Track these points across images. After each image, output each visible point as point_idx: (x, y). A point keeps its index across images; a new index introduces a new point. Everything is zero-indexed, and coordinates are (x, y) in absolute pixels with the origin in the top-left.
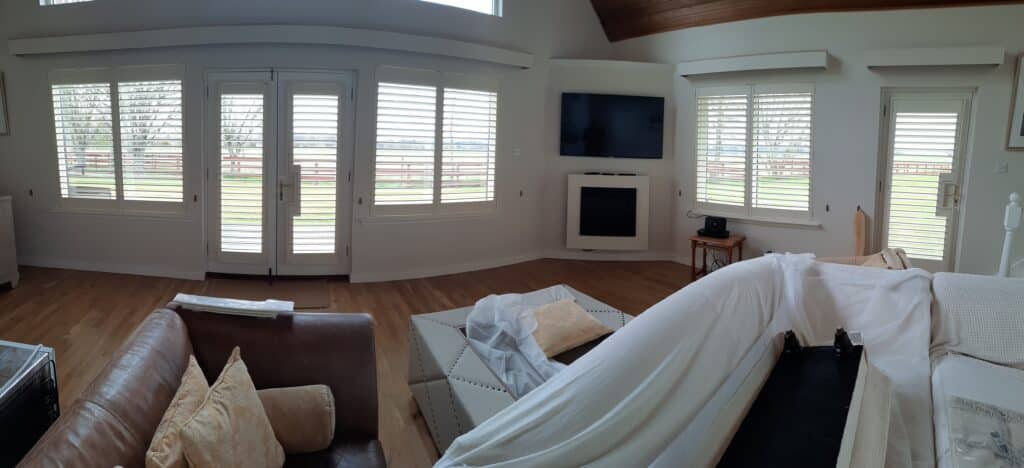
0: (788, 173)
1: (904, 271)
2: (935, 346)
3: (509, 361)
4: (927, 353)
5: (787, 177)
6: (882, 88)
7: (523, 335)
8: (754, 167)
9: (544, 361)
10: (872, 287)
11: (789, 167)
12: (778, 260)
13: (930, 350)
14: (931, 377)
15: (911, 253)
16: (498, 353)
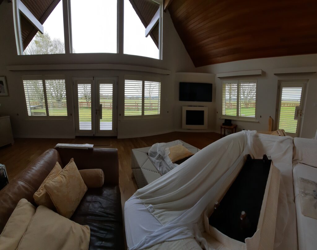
0: (250, 106)
1: (284, 137)
2: (294, 160)
3: (160, 163)
4: (292, 162)
5: (250, 108)
6: (278, 80)
7: (165, 155)
8: (239, 104)
9: (171, 164)
10: (274, 141)
11: (250, 104)
12: (246, 132)
13: (292, 161)
14: (292, 170)
15: (286, 131)
16: (158, 161)
